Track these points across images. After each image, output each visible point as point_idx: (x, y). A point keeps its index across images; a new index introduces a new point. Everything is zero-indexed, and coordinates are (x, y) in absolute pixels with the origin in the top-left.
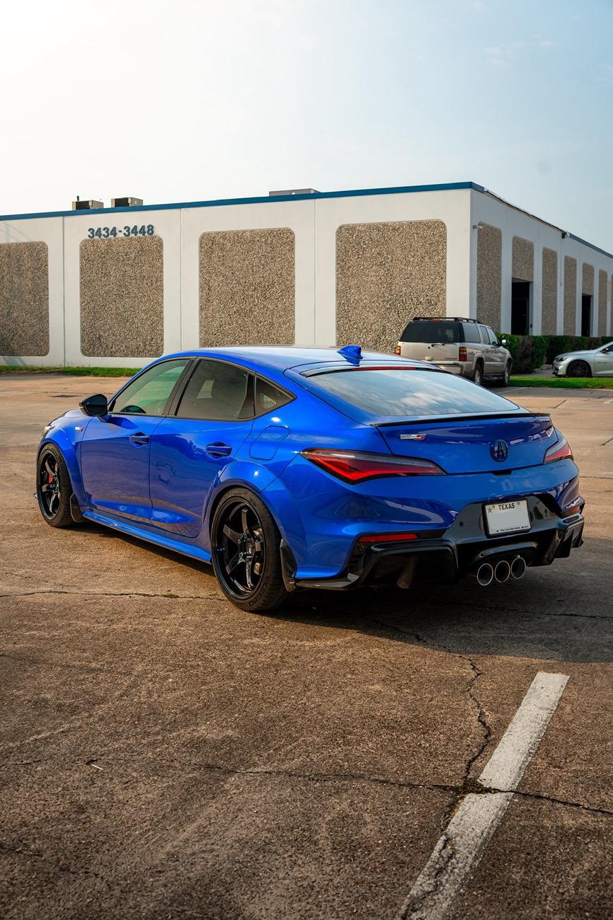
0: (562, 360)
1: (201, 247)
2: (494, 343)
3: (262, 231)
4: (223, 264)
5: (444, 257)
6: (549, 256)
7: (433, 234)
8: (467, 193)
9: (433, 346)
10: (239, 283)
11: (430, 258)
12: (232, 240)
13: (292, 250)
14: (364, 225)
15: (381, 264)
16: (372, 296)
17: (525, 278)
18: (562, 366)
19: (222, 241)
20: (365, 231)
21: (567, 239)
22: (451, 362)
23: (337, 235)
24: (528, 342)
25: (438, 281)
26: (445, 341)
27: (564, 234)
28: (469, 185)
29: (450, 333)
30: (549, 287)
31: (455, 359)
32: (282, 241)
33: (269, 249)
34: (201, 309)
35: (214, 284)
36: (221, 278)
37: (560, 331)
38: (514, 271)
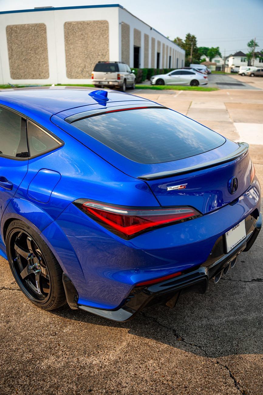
0: (153, 78)
1: (7, 32)
2: (130, 72)
3: (33, 24)
4: (17, 39)
5: (108, 36)
6: (146, 37)
7: (103, 26)
8: (117, 9)
9: (107, 73)
10: (24, 47)
11: (103, 36)
12: (20, 28)
13: (45, 33)
14: (75, 22)
15: (83, 39)
16: (80, 52)
17: (138, 45)
18: (154, 81)
19: (15, 29)
20: (75, 25)
21: (152, 30)
22: (114, 80)
23: (64, 26)
24: (141, 71)
25: (106, 46)
26: (111, 71)
27: (151, 28)
28: (118, 5)
29: (113, 68)
30: (146, 49)
31: (115, 79)
32: (41, 29)
33: (36, 32)
34: (10, 59)
35: (14, 48)
36: (16, 45)
37: (150, 67)
38: (134, 43)
